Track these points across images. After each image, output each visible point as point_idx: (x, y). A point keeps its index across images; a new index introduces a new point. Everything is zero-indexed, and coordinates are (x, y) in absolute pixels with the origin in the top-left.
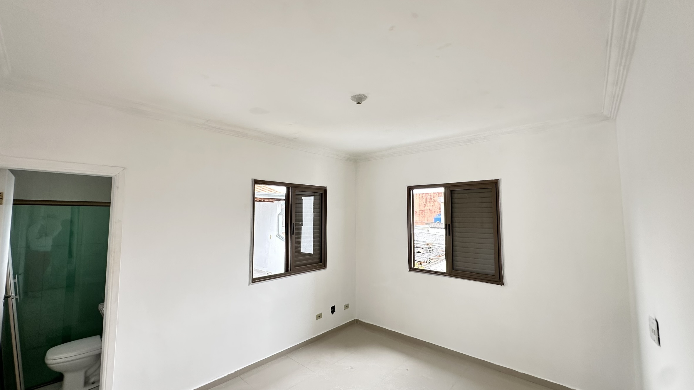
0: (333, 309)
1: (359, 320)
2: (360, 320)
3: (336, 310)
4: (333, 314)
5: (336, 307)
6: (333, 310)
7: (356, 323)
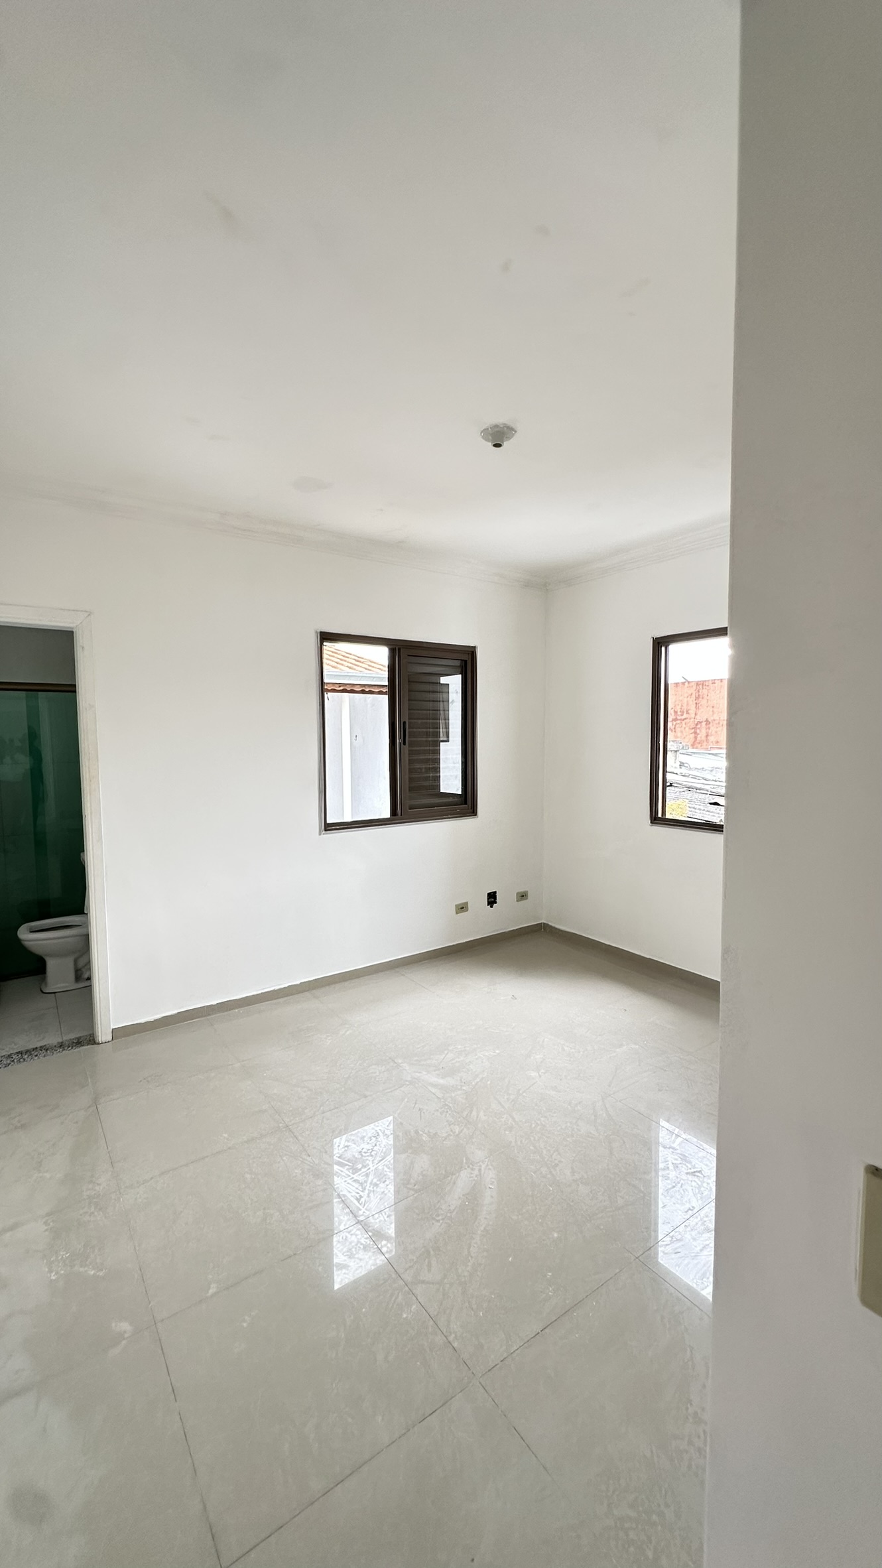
0: (492, 898)
1: (548, 925)
2: (550, 924)
3: (498, 900)
4: (492, 907)
5: (497, 894)
6: (493, 900)
7: (542, 930)
